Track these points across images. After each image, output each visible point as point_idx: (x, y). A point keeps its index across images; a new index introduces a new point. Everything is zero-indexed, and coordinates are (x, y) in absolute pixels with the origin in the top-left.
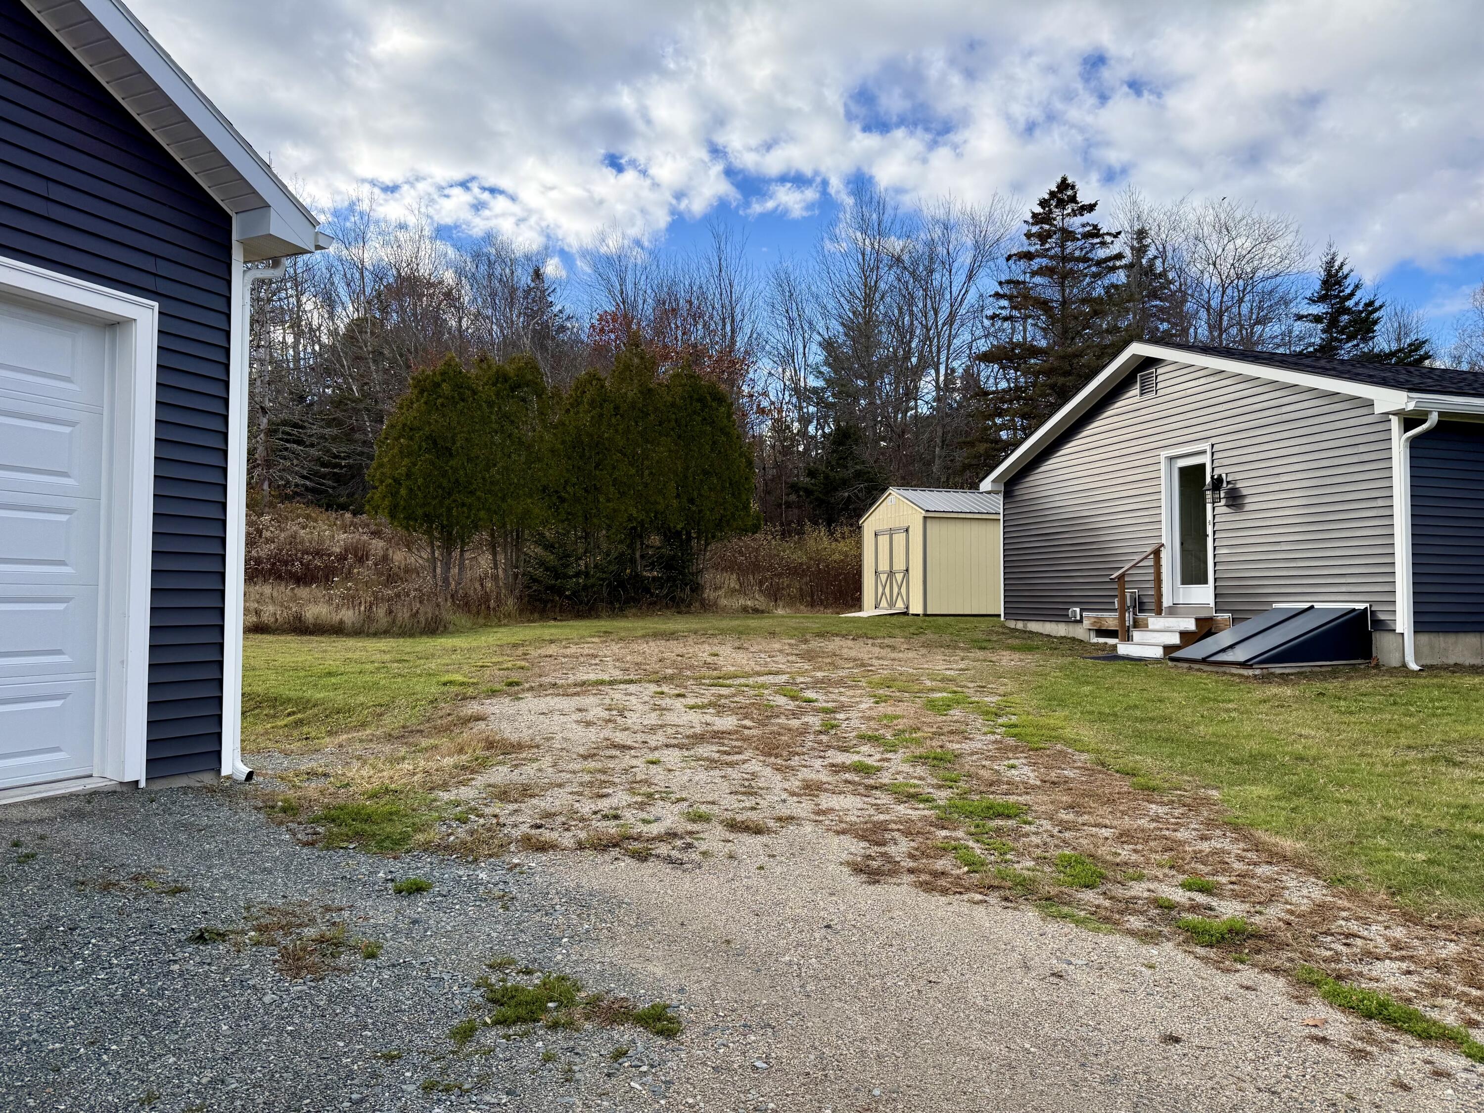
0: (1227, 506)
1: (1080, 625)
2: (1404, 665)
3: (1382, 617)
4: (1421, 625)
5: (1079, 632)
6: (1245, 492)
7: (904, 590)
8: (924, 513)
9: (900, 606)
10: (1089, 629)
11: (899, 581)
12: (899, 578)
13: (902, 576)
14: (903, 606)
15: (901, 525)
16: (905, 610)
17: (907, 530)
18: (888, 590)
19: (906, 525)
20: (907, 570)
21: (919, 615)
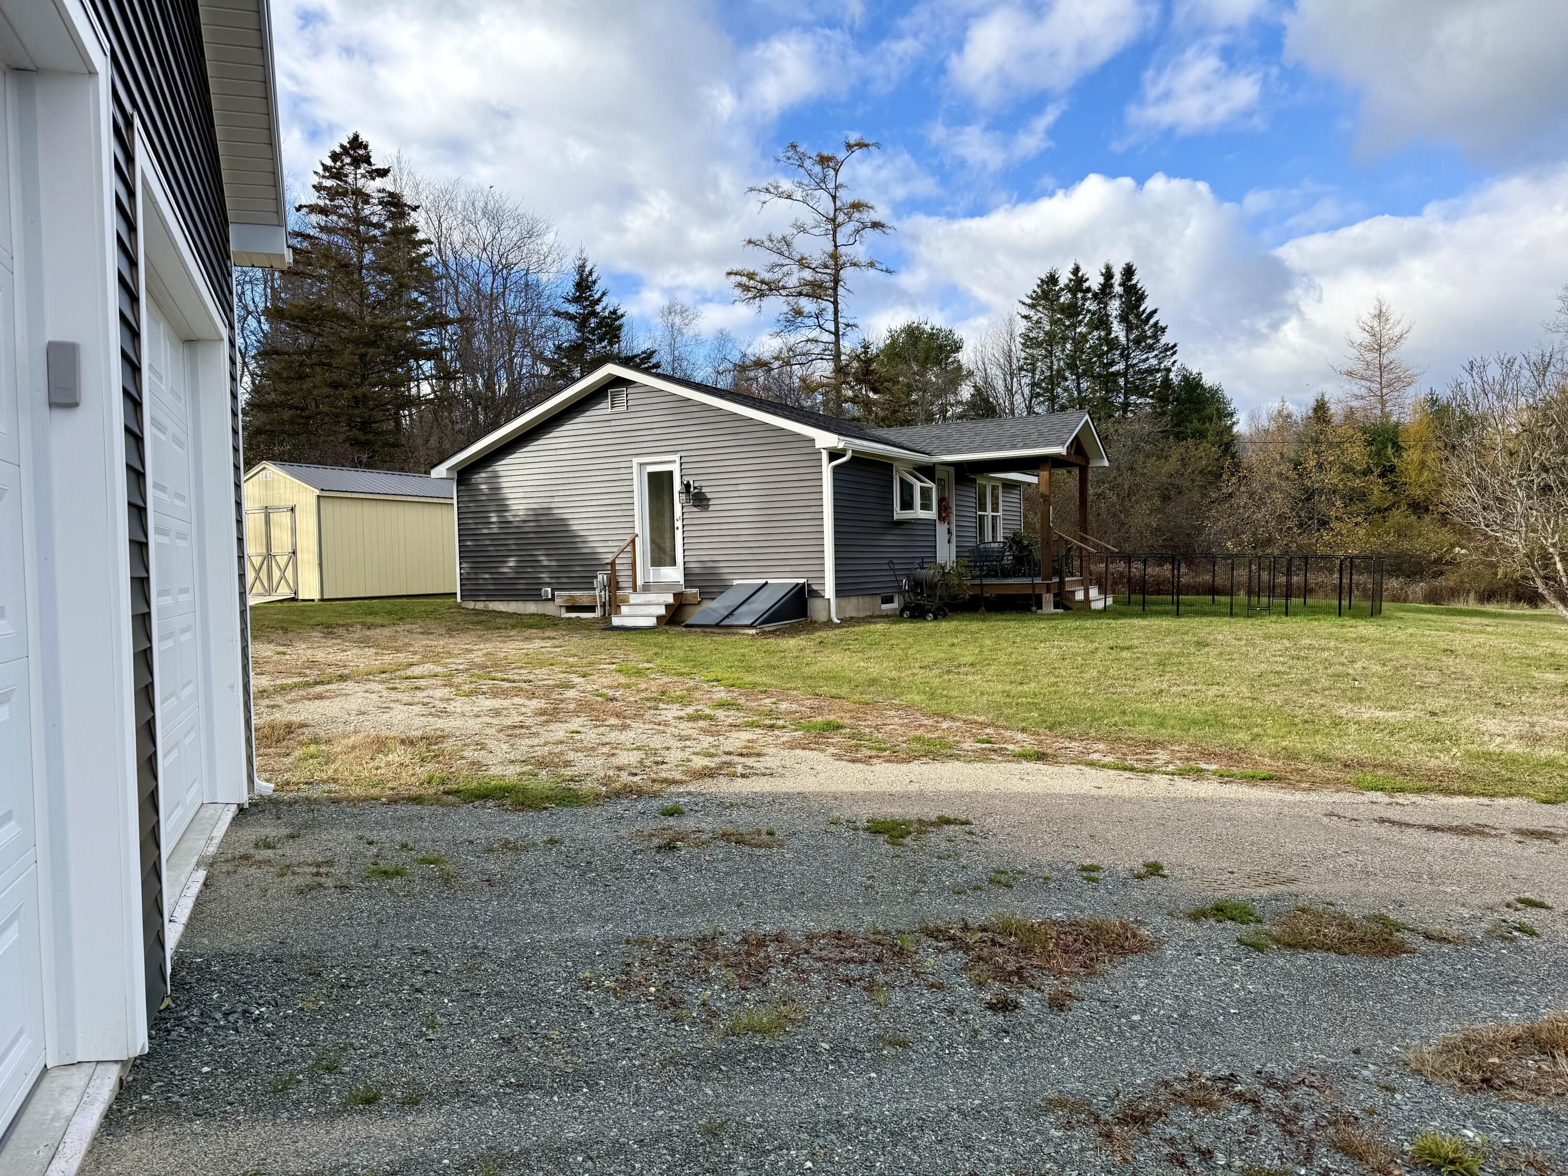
0: (695, 506)
1: (551, 603)
2: (830, 620)
3: (815, 587)
4: (841, 592)
5: (550, 609)
6: (709, 496)
7: (289, 574)
8: (317, 492)
9: (284, 592)
10: (561, 606)
11: (282, 564)
12: (282, 561)
13: (286, 558)
14: (289, 592)
15: (283, 504)
16: (293, 595)
17: (292, 510)
18: (263, 575)
19: (291, 504)
20: (294, 553)
21: (313, 600)
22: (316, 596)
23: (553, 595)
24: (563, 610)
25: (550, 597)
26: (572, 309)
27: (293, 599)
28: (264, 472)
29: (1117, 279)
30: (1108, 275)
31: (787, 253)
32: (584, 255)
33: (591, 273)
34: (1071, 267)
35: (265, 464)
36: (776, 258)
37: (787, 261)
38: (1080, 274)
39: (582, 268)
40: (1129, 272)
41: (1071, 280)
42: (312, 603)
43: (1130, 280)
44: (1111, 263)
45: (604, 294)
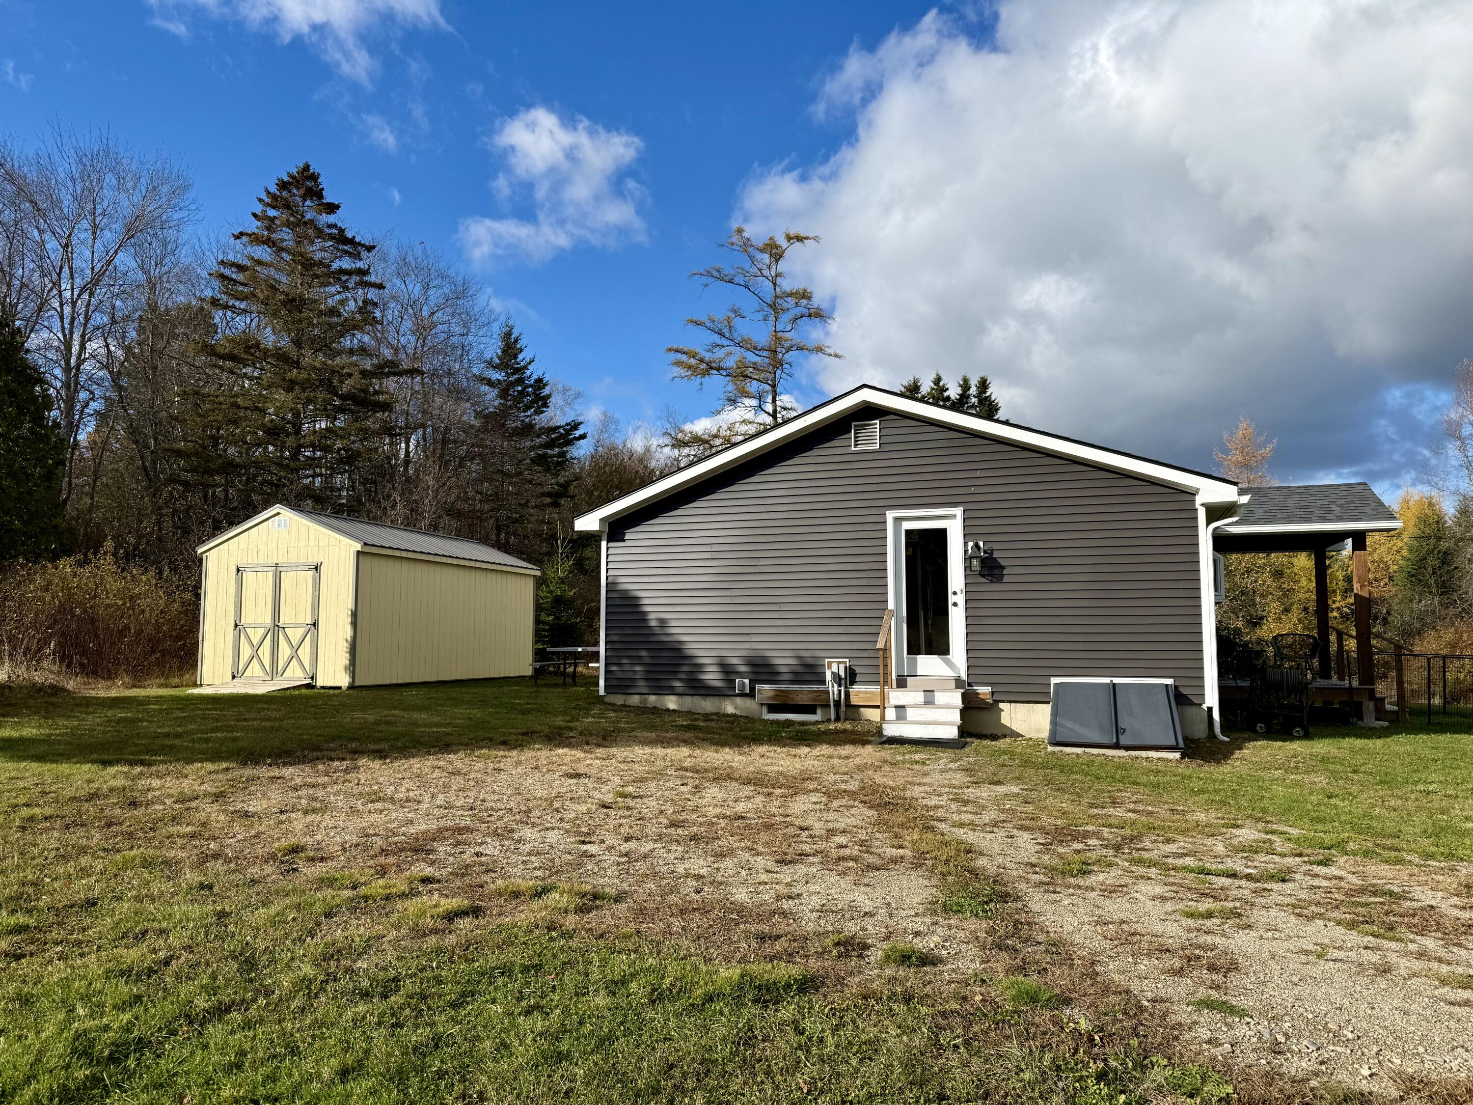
0: (982, 575)
1: (748, 700)
3: (1184, 691)
5: (746, 708)
7: (305, 652)
8: (358, 546)
9: (295, 676)
10: (762, 704)
11: (295, 639)
12: (295, 635)
13: (301, 631)
14: (302, 675)
15: (302, 560)
16: (308, 681)
17: (316, 568)
18: (265, 652)
19: (314, 560)
20: (314, 625)
21: (339, 688)
22: (342, 680)
23: (752, 689)
24: (765, 709)
25: (747, 691)
26: (497, 376)
27: (309, 686)
28: (276, 518)
29: (973, 391)
30: (965, 386)
31: (727, 335)
32: (510, 323)
33: (516, 341)
34: (933, 376)
35: (277, 508)
36: (717, 339)
37: (725, 342)
38: (941, 384)
39: (508, 335)
40: (983, 385)
41: (933, 389)
42: (336, 691)
43: (985, 392)
44: (968, 376)
45: (531, 362)
